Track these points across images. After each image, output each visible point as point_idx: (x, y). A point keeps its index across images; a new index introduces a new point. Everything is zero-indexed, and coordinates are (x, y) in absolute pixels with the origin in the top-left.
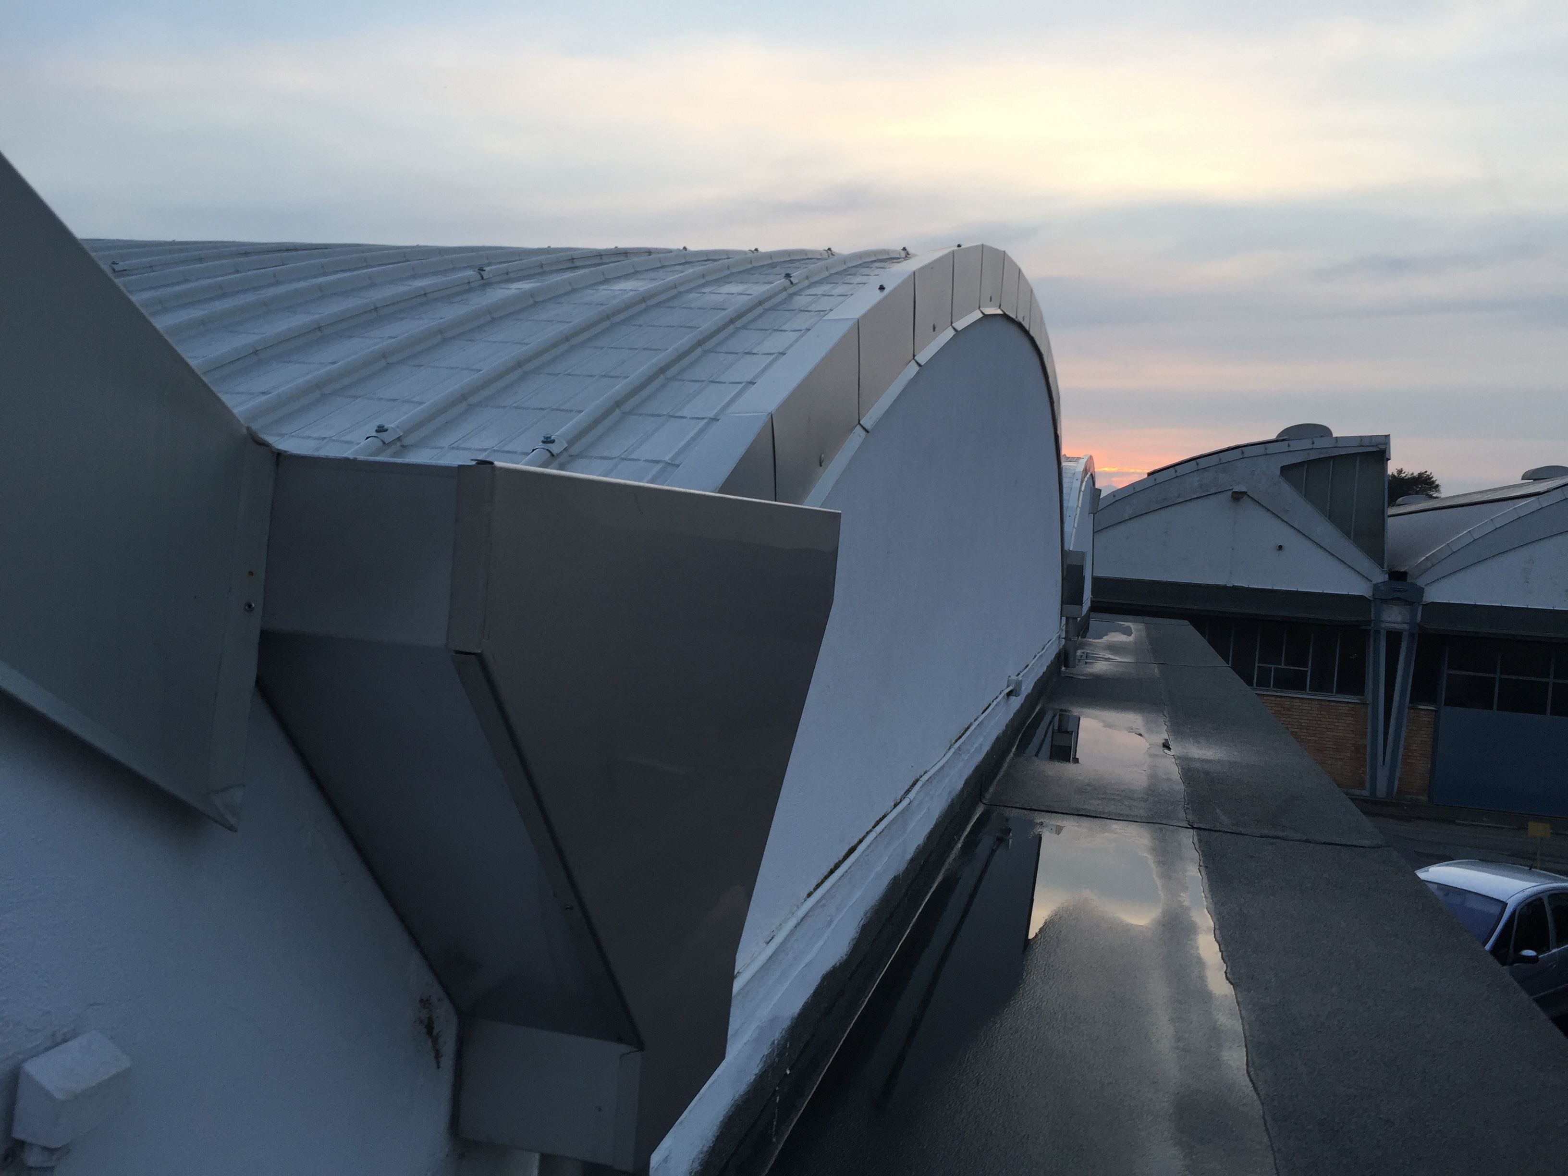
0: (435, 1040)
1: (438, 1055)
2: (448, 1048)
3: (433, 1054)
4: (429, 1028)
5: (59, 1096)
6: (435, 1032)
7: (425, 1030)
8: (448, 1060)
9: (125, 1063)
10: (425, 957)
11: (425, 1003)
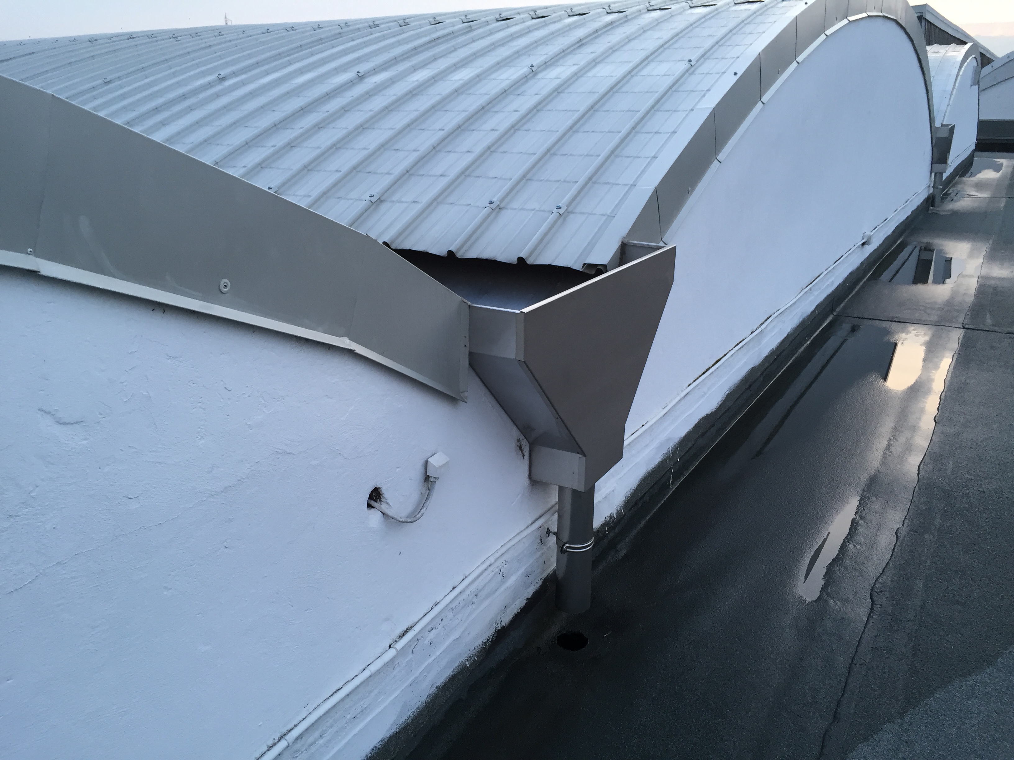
0: (522, 451)
1: (523, 455)
2: (527, 454)
3: (522, 455)
4: (520, 447)
5: (437, 467)
6: (522, 449)
7: (519, 448)
8: (527, 457)
9: (448, 459)
10: (518, 428)
11: (519, 440)
